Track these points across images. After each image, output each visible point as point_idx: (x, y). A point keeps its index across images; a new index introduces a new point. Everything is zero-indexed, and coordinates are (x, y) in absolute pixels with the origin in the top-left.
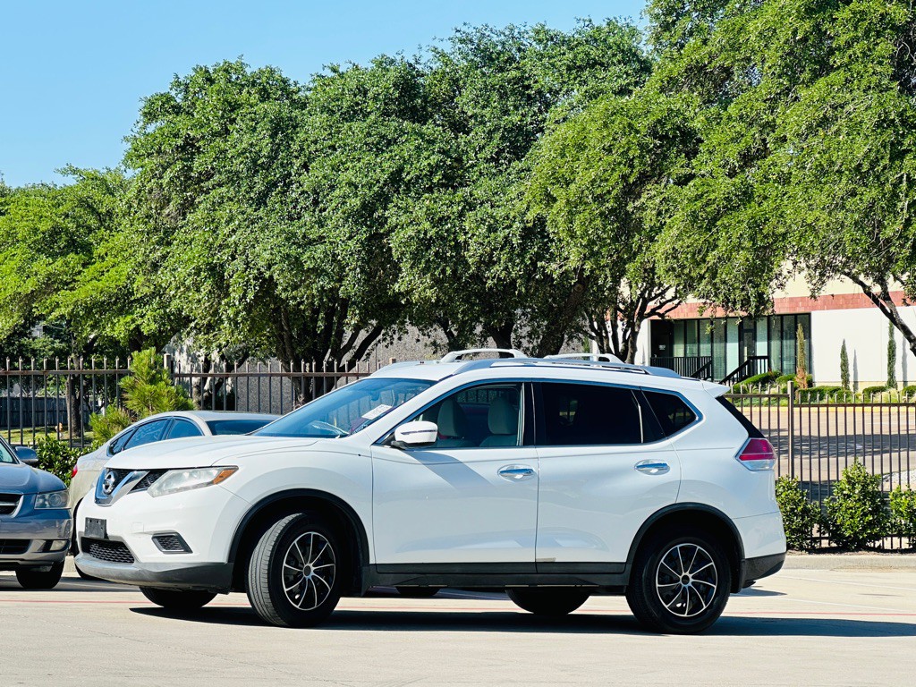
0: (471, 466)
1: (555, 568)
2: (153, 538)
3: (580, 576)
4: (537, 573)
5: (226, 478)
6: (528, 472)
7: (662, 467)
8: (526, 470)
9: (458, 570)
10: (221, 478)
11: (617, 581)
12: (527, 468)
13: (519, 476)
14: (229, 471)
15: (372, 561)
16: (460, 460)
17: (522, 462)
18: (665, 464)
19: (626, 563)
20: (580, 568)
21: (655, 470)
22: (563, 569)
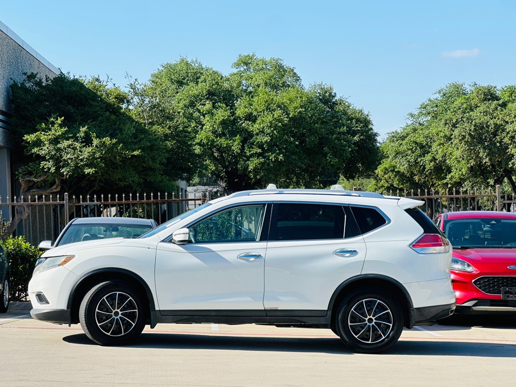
0: (220, 254)
1: (279, 314)
2: (36, 295)
3: (297, 318)
4: (267, 316)
5: (68, 261)
6: (258, 256)
7: (353, 252)
8: (256, 255)
9: (213, 314)
10: (65, 262)
11: (322, 321)
12: (257, 254)
13: (252, 259)
14: (69, 258)
15: (157, 308)
16: (214, 250)
17: (253, 251)
18: (355, 251)
19: (327, 310)
20: (297, 314)
21: (348, 255)
22: (284, 314)
